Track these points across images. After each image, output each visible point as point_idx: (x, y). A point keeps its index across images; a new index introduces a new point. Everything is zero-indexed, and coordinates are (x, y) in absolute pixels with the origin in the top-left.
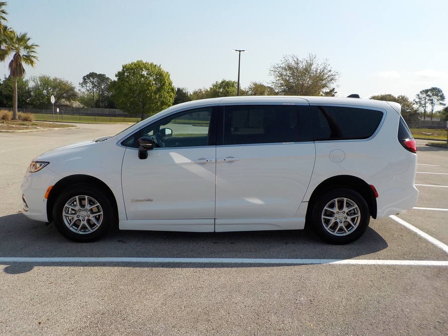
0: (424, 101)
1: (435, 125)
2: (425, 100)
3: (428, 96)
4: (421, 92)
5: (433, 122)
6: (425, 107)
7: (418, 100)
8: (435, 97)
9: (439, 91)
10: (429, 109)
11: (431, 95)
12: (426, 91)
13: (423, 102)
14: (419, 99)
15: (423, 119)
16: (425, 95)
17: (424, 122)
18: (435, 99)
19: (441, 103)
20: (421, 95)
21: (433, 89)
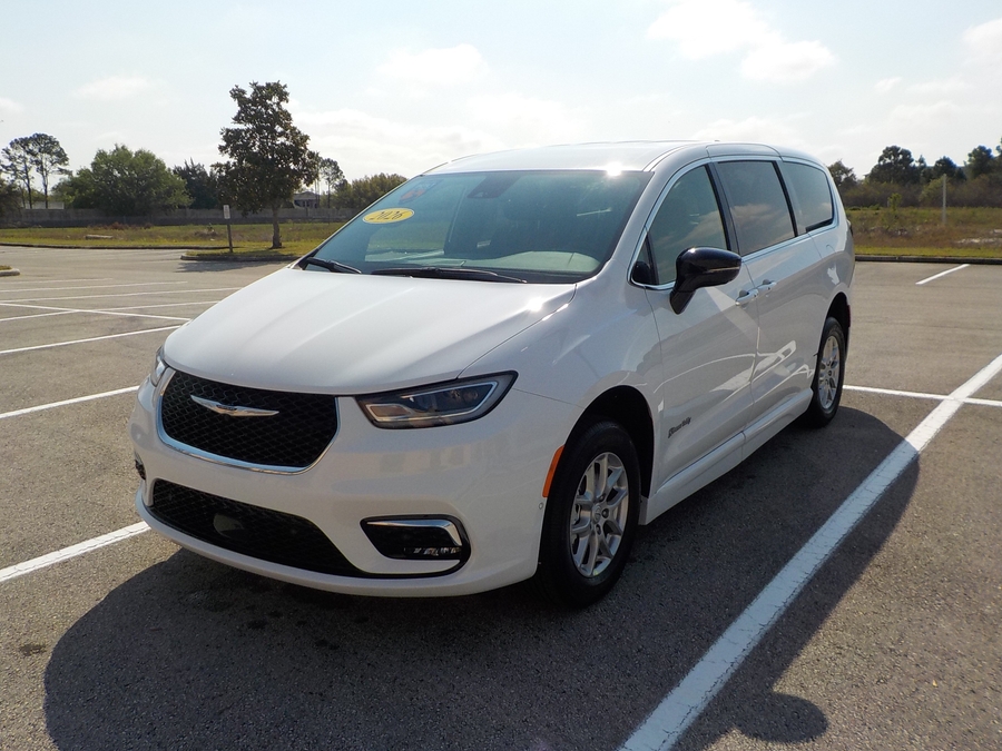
0: (23, 165)
1: (56, 219)
2: (24, 162)
3: (30, 152)
4: (12, 144)
5: (52, 212)
6: (27, 177)
7: (7, 163)
8: (45, 155)
9: (53, 143)
10: (37, 183)
11: (36, 150)
12: (24, 142)
13: (20, 167)
14: (10, 159)
15: (27, 206)
16: (22, 153)
17: (31, 212)
18: (45, 159)
19: (61, 170)
20: (12, 152)
21: (38, 138)
